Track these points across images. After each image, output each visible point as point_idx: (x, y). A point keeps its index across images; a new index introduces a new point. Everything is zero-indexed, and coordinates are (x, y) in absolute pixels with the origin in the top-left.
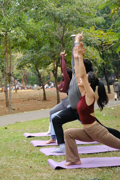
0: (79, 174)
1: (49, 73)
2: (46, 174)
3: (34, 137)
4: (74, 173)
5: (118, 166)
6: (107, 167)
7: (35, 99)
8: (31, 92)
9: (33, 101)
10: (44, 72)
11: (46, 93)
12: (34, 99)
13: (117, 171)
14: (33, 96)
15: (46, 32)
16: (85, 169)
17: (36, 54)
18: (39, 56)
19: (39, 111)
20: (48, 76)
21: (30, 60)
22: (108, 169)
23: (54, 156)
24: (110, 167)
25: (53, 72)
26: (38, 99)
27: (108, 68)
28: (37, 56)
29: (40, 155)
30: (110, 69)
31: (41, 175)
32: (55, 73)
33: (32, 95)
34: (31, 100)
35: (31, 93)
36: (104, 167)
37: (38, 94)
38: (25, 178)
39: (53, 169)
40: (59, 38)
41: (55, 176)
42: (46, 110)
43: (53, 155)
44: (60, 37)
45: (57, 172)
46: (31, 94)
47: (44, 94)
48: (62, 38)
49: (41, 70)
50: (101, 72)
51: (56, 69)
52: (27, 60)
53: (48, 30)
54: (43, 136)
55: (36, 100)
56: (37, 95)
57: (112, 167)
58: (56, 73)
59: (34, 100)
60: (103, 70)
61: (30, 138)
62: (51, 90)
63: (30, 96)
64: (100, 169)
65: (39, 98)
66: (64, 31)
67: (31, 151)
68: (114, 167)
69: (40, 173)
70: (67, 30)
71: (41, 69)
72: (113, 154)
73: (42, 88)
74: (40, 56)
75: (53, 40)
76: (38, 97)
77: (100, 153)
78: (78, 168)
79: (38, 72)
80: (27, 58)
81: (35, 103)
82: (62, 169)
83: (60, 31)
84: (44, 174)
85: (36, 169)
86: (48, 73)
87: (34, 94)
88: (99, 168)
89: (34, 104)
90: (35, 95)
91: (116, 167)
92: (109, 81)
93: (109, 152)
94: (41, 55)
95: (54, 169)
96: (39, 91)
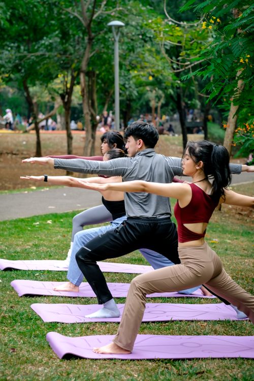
0: (109, 374)
1: (53, 98)
2: (45, 369)
3: (17, 270)
4: (100, 369)
5: (187, 359)
6: (165, 359)
7: (15, 154)
8: (6, 136)
9: (12, 158)
10: (41, 93)
11: (42, 143)
12: (14, 152)
13: (184, 370)
14: (13, 147)
15: (53, 7)
16: (122, 362)
17: (26, 53)
18: (33, 59)
19: (26, 192)
20: (49, 102)
21: (10, 65)
22: (166, 363)
23: (59, 325)
24: (170, 359)
25: (63, 97)
26: (22, 154)
27: (187, 97)
28: (29, 59)
29: (31, 319)
30: (190, 99)
31: (34, 369)
32: (66, 100)
33: (10, 144)
34: (6, 154)
35: (9, 139)
36: (160, 359)
37: (24, 143)
38: (3, 375)
39: (58, 358)
40: (82, 24)
41: (62, 375)
42: (42, 190)
43: (58, 323)
44: (83, 22)
45: (65, 364)
46: (8, 142)
47: (38, 143)
48: (89, 25)
49: (35, 88)
50: (171, 104)
51: (68, 90)
52: (6, 65)
53: (59, 3)
54: (37, 271)
55: (18, 156)
56: (21, 146)
57: (175, 360)
58: (69, 101)
59: (14, 156)
60: (176, 99)
61: (8, 273)
62: (55, 135)
63: (5, 145)
64: (150, 364)
65: (25, 153)
66: (94, 7)
67: (12, 307)
68: (178, 360)
69: (33, 365)
70: (103, 6)
71: (34, 85)
72: (180, 328)
73: (33, 129)
74: (35, 59)
75: (68, 25)
76: (23, 150)
77: (153, 322)
78: (108, 359)
79: (28, 93)
80: (6, 62)
81: (16, 163)
82: (76, 359)
83: (86, 7)
84: (40, 369)
85: (23, 356)
86: (51, 96)
87: (14, 142)
88: (150, 360)
89: (13, 165)
90: (16, 145)
91: (183, 360)
92: (187, 125)
93: (173, 321)
94: (37, 57)
95: (61, 358)
96: (26, 135)
